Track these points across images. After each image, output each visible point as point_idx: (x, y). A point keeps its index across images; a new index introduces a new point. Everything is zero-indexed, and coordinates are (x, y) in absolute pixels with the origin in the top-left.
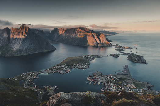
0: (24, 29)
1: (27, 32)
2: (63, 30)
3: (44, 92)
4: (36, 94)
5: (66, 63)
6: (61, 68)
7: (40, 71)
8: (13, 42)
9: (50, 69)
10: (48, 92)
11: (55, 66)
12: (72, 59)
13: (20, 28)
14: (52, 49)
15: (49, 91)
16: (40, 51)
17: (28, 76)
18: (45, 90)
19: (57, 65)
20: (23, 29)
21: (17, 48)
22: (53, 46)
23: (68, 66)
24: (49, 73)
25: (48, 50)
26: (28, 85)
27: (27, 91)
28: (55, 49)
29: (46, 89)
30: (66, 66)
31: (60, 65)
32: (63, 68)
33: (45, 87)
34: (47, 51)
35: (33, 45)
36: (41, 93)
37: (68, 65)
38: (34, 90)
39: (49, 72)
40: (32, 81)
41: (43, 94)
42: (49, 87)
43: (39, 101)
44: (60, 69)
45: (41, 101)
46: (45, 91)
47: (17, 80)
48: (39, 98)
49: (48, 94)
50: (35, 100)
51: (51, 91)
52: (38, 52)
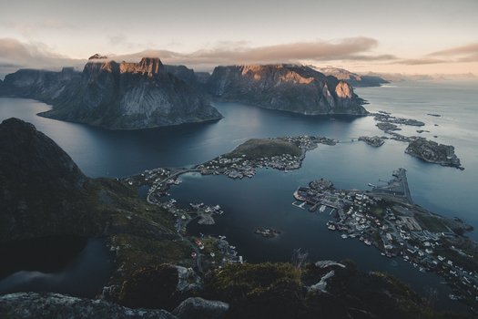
0: (151, 66)
1: (156, 72)
3: (190, 218)
4: (174, 219)
5: (244, 152)
6: (232, 164)
7: (184, 169)
8: (126, 97)
9: (206, 166)
10: (200, 218)
11: (217, 159)
12: (260, 143)
13: (141, 62)
14: (212, 116)
15: (202, 215)
16: (185, 121)
17: (156, 178)
18: (193, 212)
19: (224, 157)
20: (148, 65)
21: (134, 111)
22: (215, 110)
24: (202, 174)
25: (202, 118)
26: (156, 196)
27: (154, 211)
28: (220, 117)
29: (196, 210)
30: (245, 159)
31: (230, 156)
32: (238, 163)
33: (194, 206)
34: (201, 121)
35: (168, 106)
36: (183, 217)
37: (249, 158)
38: (168, 209)
39: (204, 171)
40: (165, 190)
41: (187, 222)
42: (203, 206)
43: (180, 235)
44: (229, 165)
45: (184, 236)
46: (192, 215)
47: (134, 183)
48: (179, 229)
49: (200, 222)
50: (171, 232)
51: (207, 215)
52: (179, 121)
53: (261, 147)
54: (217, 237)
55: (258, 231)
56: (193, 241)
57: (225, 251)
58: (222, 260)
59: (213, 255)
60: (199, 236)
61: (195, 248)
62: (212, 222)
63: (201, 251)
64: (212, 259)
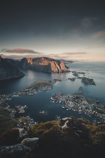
2: (31, 59)
3: (16, 111)
4: (9, 113)
5: (33, 86)
7: (12, 94)
9: (20, 92)
10: (19, 111)
11: (24, 89)
14: (21, 75)
15: (20, 110)
16: (12, 77)
17: (1, 98)
18: (17, 109)
19: (26, 88)
22: (22, 73)
23: (36, 88)
24: (19, 95)
25: (18, 76)
26: (2, 105)
27: (1, 111)
28: (24, 75)
29: (18, 108)
30: (34, 88)
31: (28, 88)
32: (31, 90)
33: (17, 107)
34: (17, 77)
35: (5, 72)
36: (13, 112)
38: (7, 109)
40: (5, 103)
41: (15, 113)
42: (20, 106)
43: (12, 118)
44: (28, 91)
45: (14, 119)
46: (16, 110)
48: (12, 116)
49: (19, 113)
50: (8, 118)
51: (22, 109)
52: (9, 78)
53: (39, 84)
54: (26, 117)
55: (40, 112)
56: (17, 120)
57: (30, 121)
58: (28, 125)
59: (25, 123)
60: (19, 118)
61: (18, 122)
62: (24, 112)
63: (21, 123)
64: (25, 125)
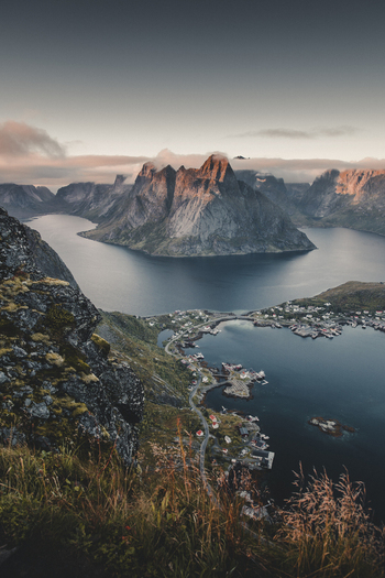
0: (215, 171)
1: (221, 180)
2: (360, 179)
3: (215, 382)
4: (191, 378)
5: (330, 299)
6: (304, 315)
7: (231, 314)
8: (178, 213)
9: (263, 313)
10: (230, 385)
11: (283, 306)
12: (359, 289)
13: (203, 167)
14: (298, 246)
15: (234, 382)
16: (254, 250)
17: (187, 321)
18: (222, 375)
19: (294, 303)
20: (212, 168)
21: (185, 233)
22: (303, 236)
23: (337, 311)
24: (256, 325)
25: (282, 248)
26: (179, 346)
27: (165, 364)
28: (311, 247)
29: (228, 373)
30: (329, 310)
31: (304, 303)
32: (315, 315)
33: (227, 367)
34: (279, 251)
35: (233, 226)
36: (205, 380)
37: (336, 309)
38: (187, 365)
39: (259, 320)
40: (194, 340)
41: (209, 387)
42: (240, 369)
43: (191, 403)
44: (299, 316)
45: (198, 406)
46: (219, 379)
47: (156, 326)
48: (194, 394)
49: (227, 391)
50: (179, 396)
52: (246, 250)
53: (359, 295)
54: (244, 415)
55: (315, 421)
56: (206, 415)
57: (251, 440)
58: (240, 450)
59: (228, 440)
60: (218, 410)
61: (205, 425)
62: (245, 393)
63: (213, 431)
64: (225, 445)
